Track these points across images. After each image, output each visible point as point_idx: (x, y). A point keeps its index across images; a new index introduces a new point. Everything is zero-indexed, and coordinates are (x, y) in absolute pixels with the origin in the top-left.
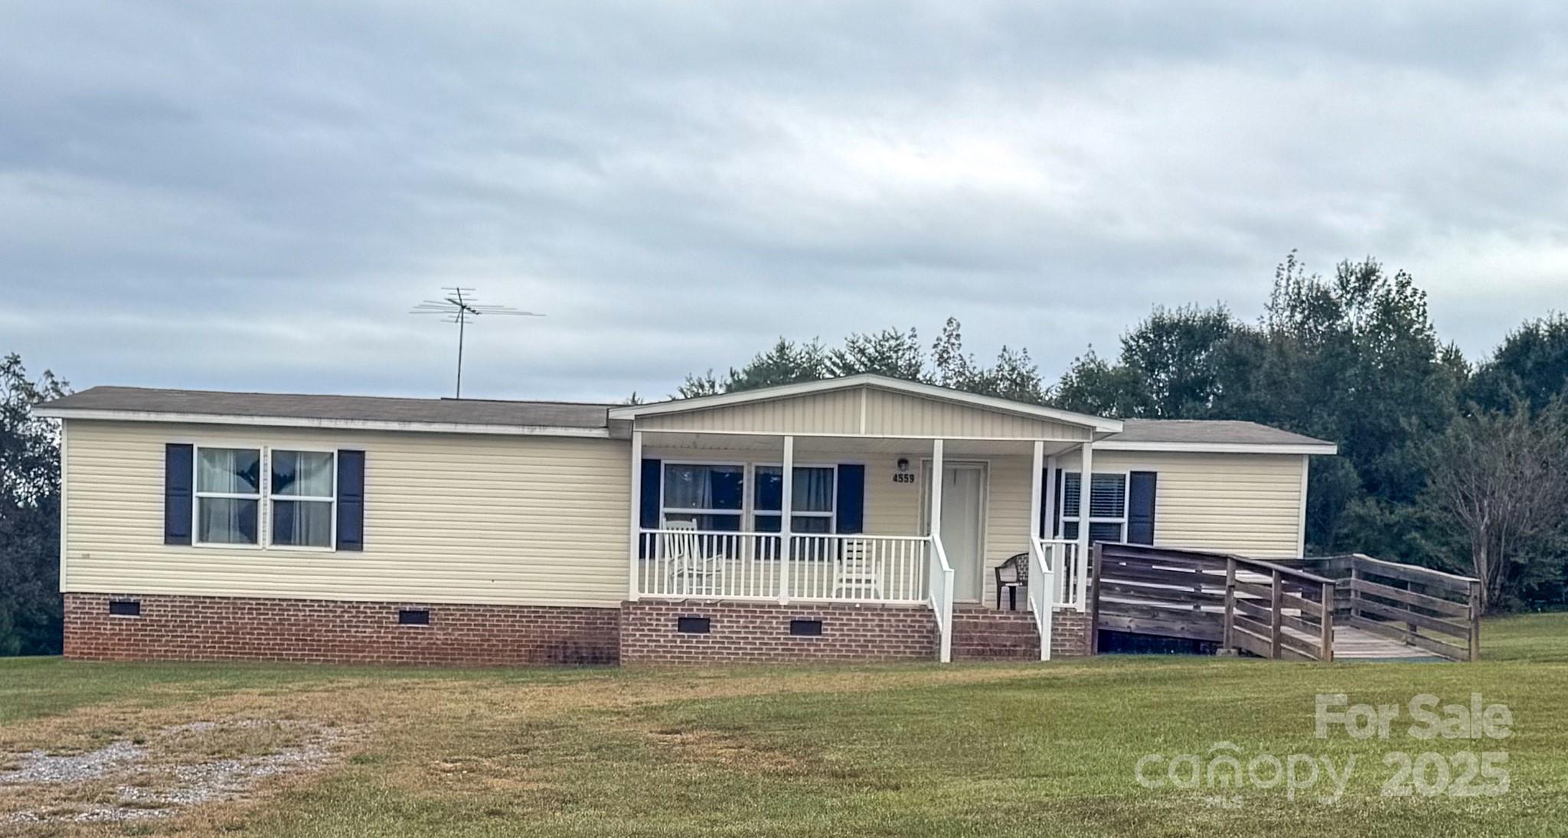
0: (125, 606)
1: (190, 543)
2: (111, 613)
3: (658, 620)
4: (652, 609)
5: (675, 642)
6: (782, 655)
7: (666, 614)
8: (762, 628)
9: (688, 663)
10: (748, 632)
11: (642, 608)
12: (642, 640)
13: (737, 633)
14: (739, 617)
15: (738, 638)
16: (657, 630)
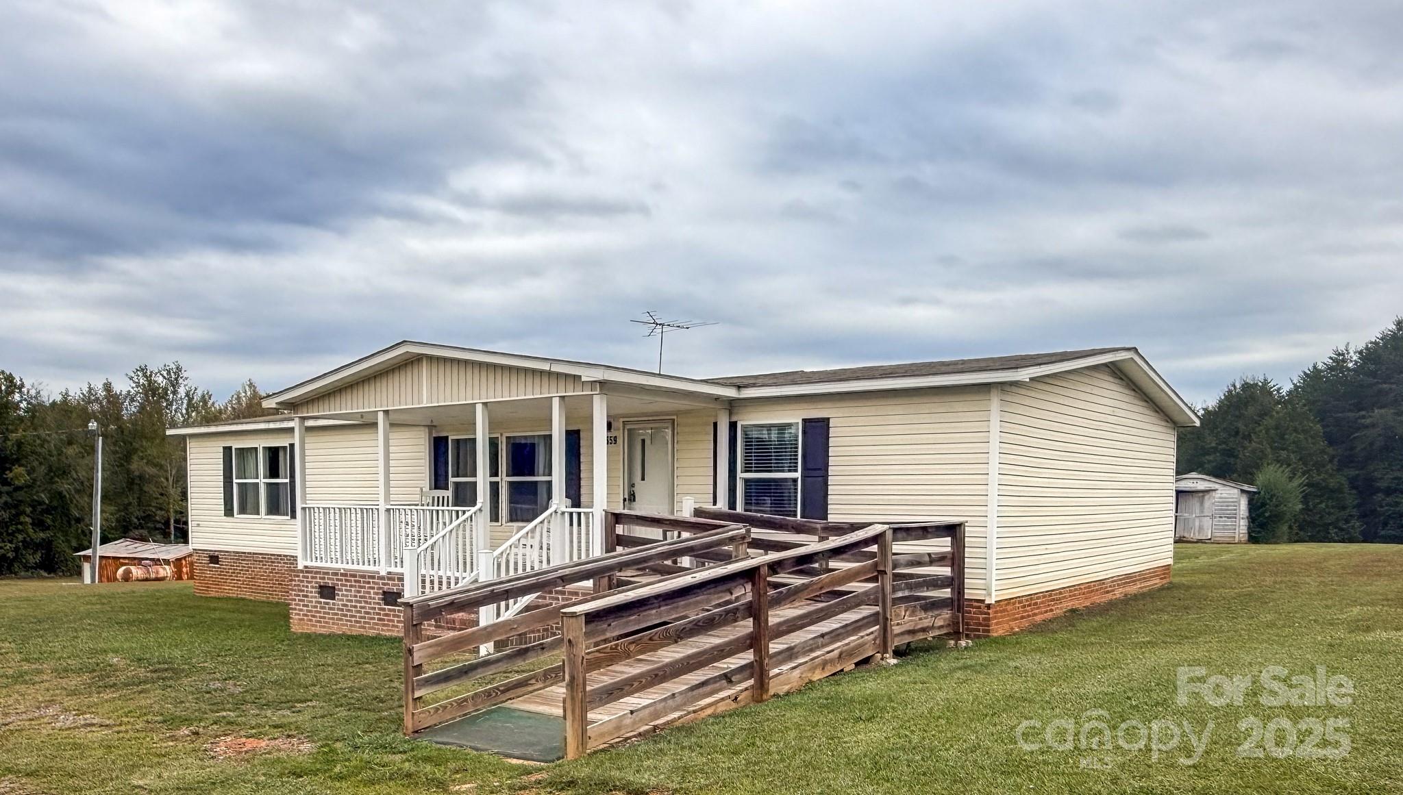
0: (214, 559)
1: (233, 516)
2: (211, 563)
3: (307, 587)
4: (304, 577)
5: (316, 607)
6: (377, 624)
7: (311, 582)
8: (365, 597)
9: (324, 627)
10: (356, 601)
11: (298, 576)
12: (299, 605)
13: (351, 601)
14: (351, 586)
15: (352, 606)
16: (307, 596)
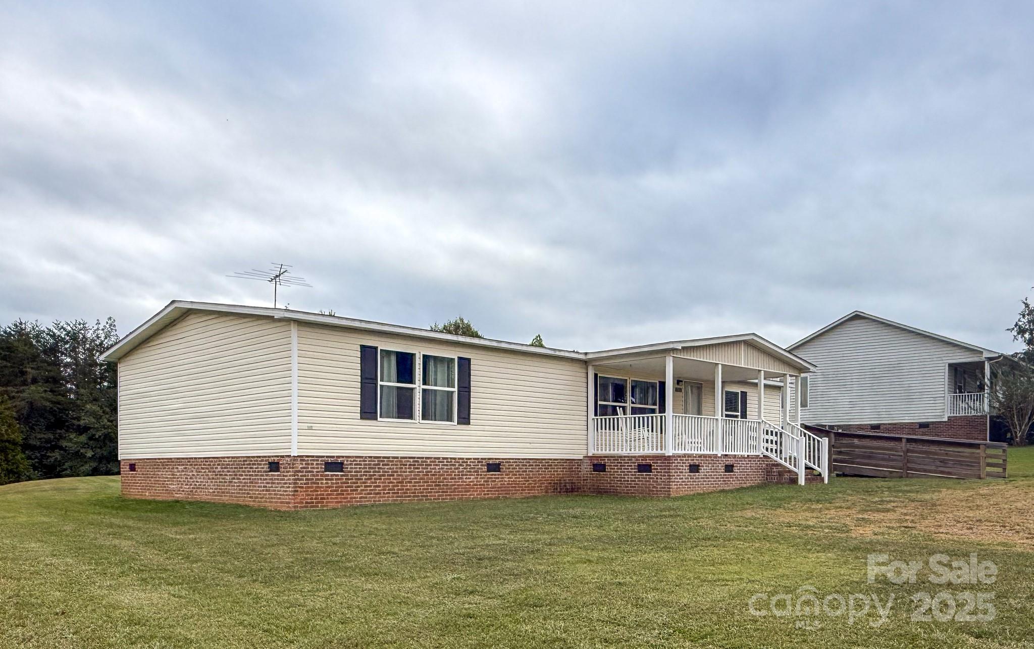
0: (335, 465)
1: (376, 419)
2: (326, 471)
3: (683, 466)
4: (681, 460)
5: (688, 478)
6: (723, 484)
7: (685, 463)
8: (716, 469)
9: (693, 490)
10: (712, 472)
11: (677, 460)
12: (677, 479)
13: (708, 472)
14: (709, 463)
15: (709, 475)
16: (682, 472)
